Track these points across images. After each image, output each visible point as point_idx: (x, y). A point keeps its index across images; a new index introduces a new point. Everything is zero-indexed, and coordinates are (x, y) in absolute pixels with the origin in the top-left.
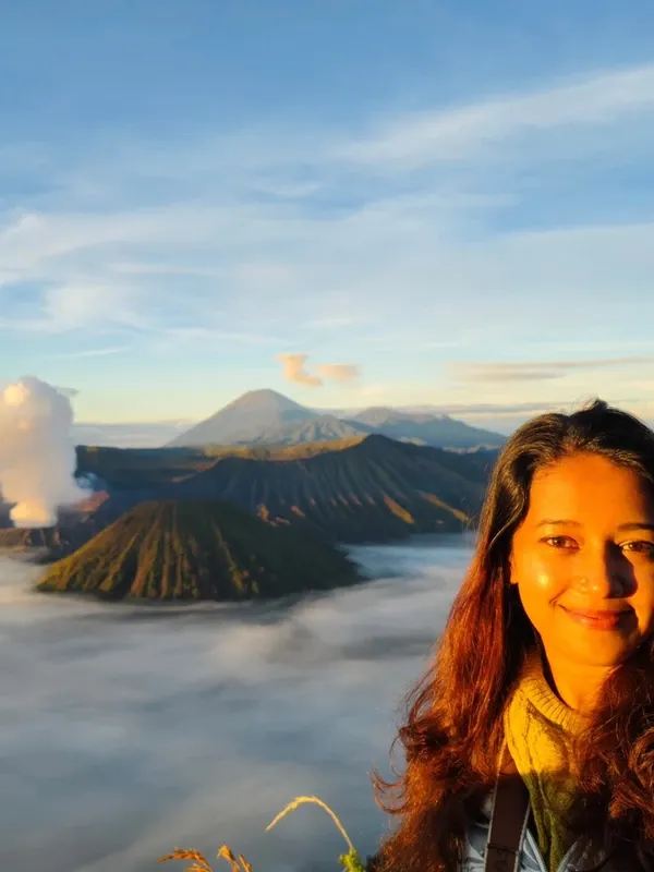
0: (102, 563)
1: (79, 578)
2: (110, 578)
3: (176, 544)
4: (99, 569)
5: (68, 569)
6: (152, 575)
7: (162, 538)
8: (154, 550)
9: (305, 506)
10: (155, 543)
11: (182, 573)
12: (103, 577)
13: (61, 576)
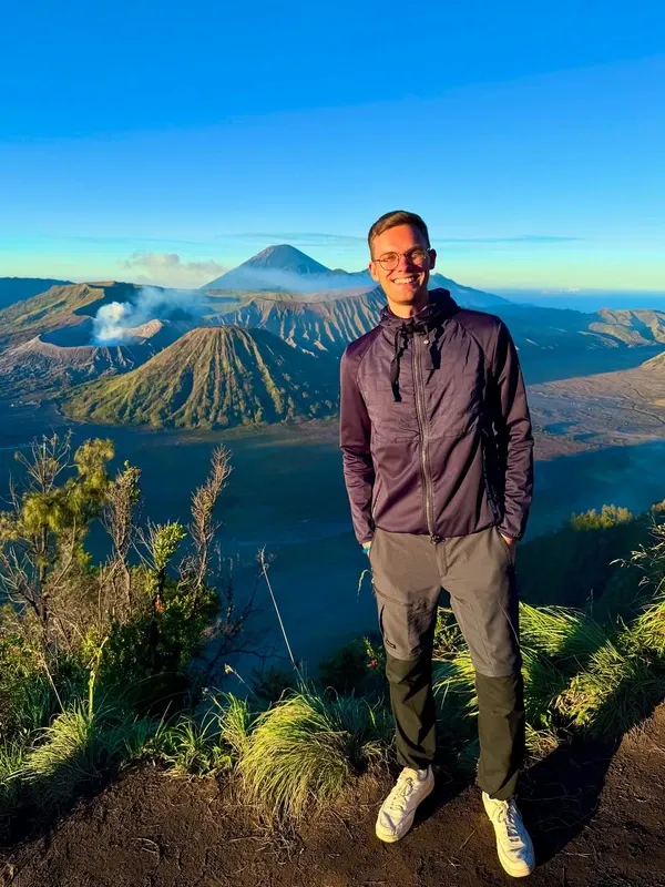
0: (163, 376)
1: (144, 388)
2: (171, 389)
3: (225, 363)
4: (161, 382)
5: (135, 380)
6: (206, 387)
7: (213, 360)
8: (207, 369)
9: (325, 341)
10: (208, 363)
11: (231, 388)
12: (164, 390)
13: (129, 385)
